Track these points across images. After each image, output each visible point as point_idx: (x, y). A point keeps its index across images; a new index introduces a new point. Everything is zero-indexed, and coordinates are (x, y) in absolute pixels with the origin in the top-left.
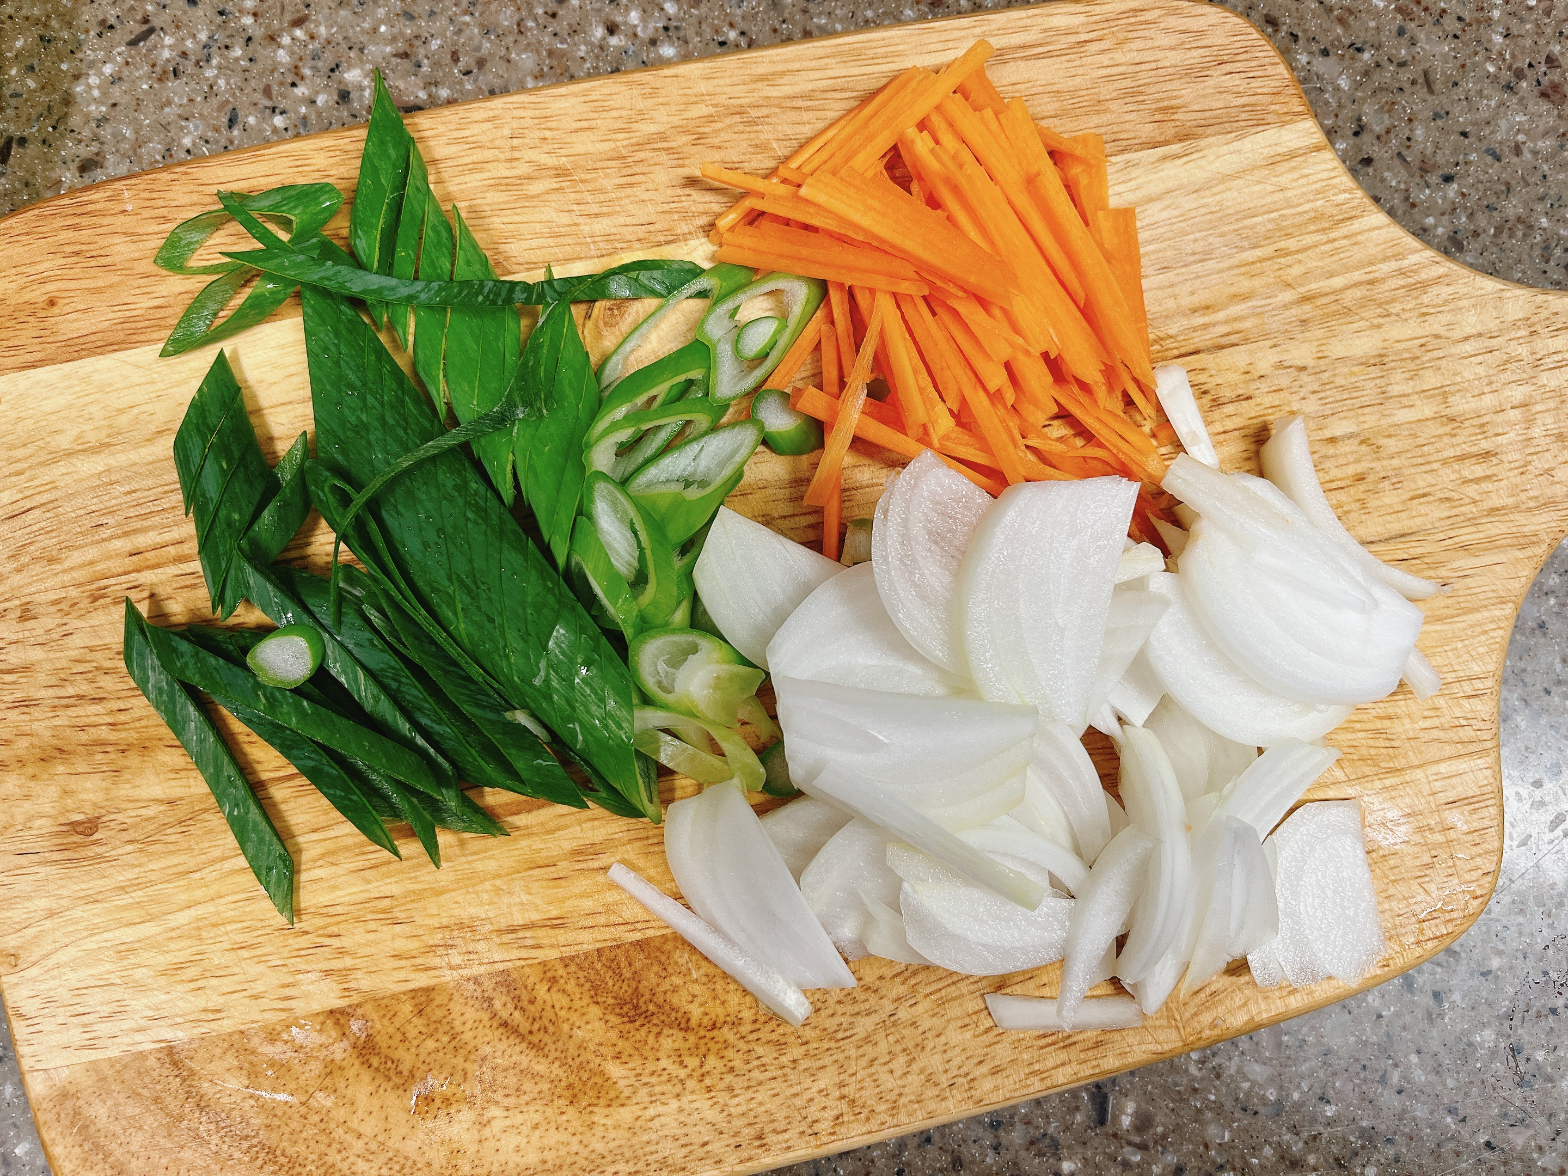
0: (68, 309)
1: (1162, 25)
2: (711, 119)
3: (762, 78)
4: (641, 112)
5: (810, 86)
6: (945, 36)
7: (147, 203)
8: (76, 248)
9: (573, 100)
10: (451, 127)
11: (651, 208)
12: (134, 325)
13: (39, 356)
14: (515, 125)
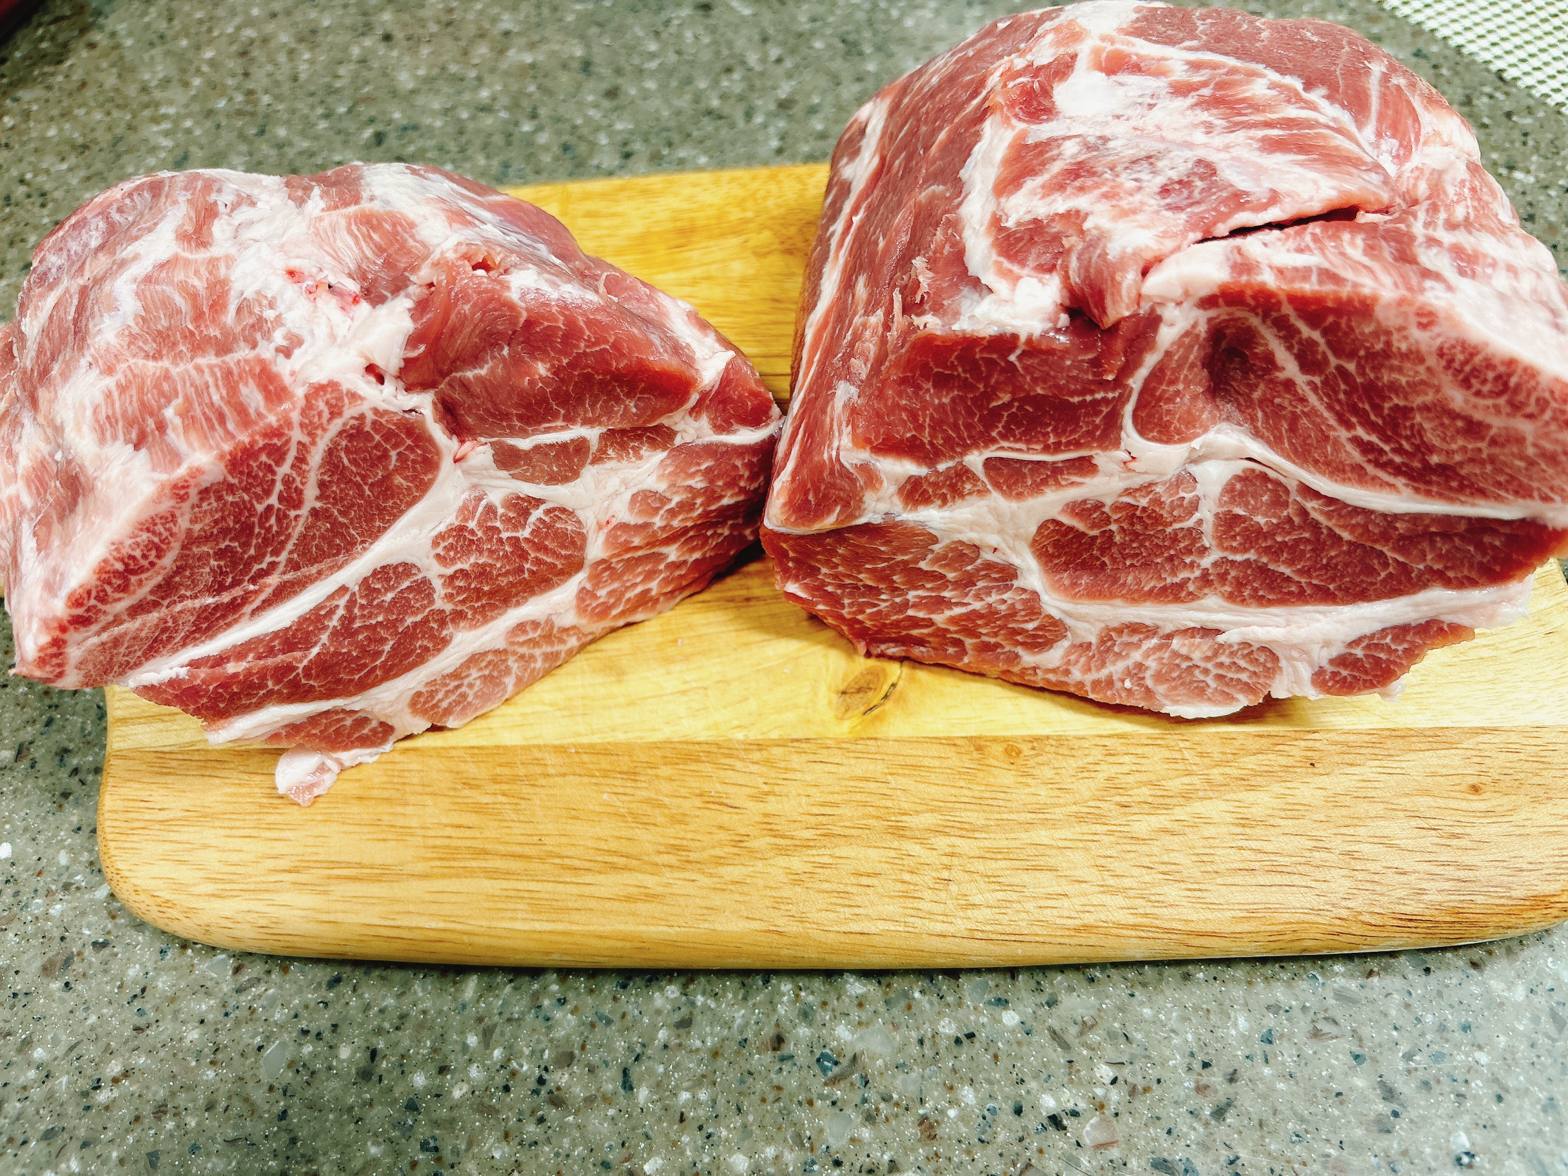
0: (1457, 780)
1: (202, 874)
2: (719, 861)
3: (651, 897)
4: (797, 882)
5: (601, 878)
6: (434, 908)
7: (1376, 878)
8: (1454, 842)
9: (871, 912)
10: (1019, 907)
11: (808, 777)
12: (1377, 751)
13: (1481, 738)
14: (943, 895)
